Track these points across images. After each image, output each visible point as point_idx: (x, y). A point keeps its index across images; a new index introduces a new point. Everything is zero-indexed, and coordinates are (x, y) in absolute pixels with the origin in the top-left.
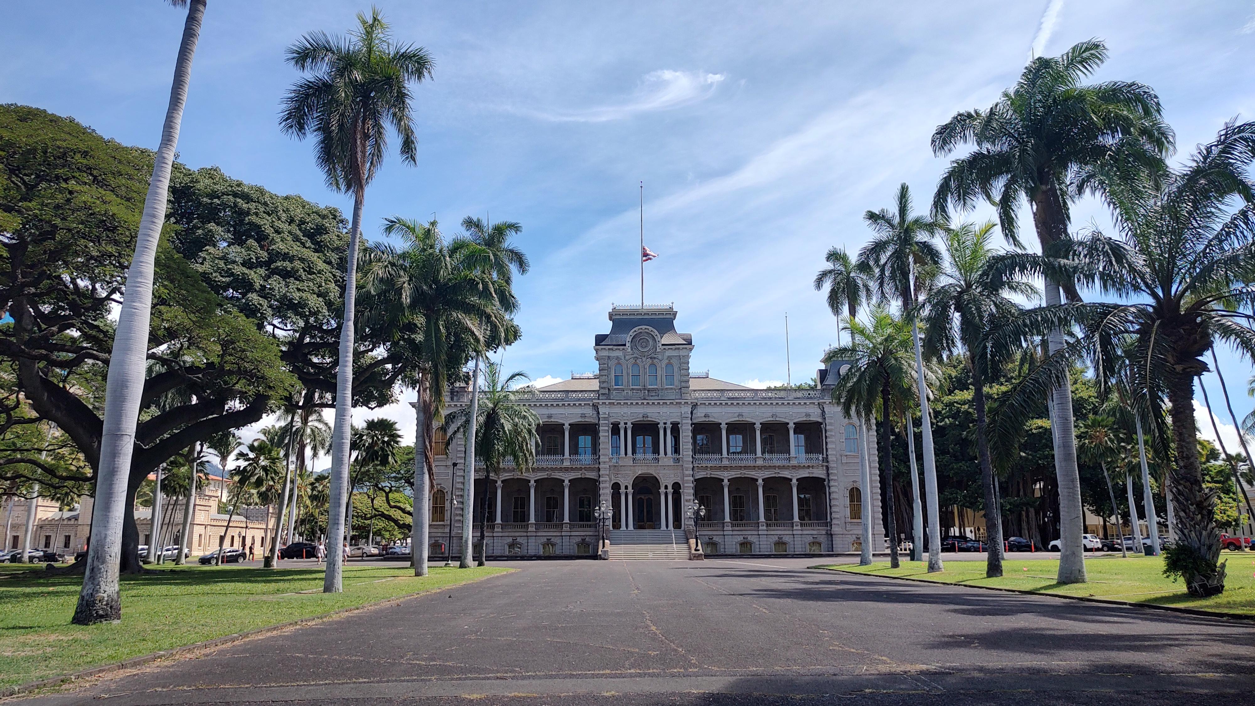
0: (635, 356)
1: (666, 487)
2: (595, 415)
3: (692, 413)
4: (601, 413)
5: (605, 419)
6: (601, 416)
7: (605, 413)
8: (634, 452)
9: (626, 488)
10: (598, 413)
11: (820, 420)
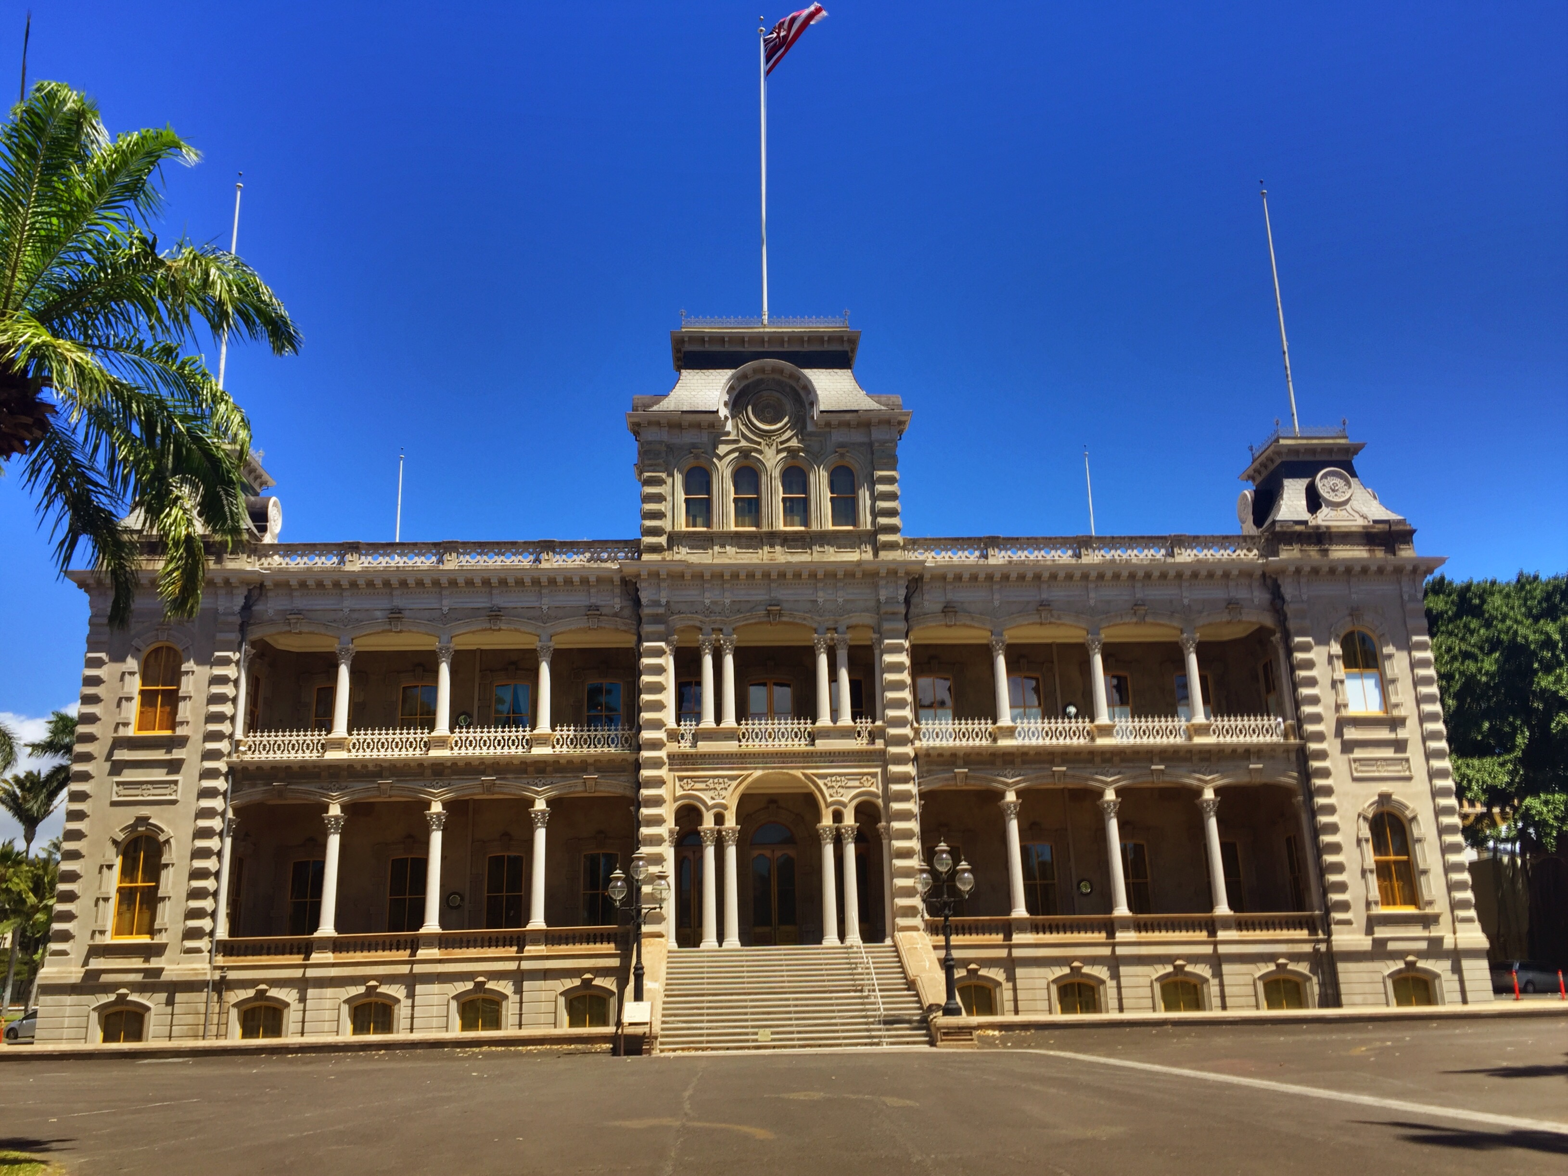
0: (743, 443)
1: (838, 817)
2: (627, 612)
3: (907, 601)
4: (644, 600)
5: (657, 619)
6: (646, 611)
7: (656, 603)
8: (741, 714)
9: (719, 819)
10: (637, 602)
11: (1268, 621)
